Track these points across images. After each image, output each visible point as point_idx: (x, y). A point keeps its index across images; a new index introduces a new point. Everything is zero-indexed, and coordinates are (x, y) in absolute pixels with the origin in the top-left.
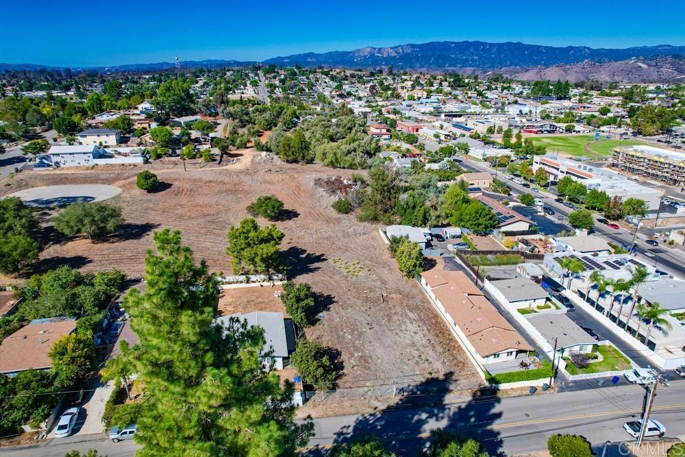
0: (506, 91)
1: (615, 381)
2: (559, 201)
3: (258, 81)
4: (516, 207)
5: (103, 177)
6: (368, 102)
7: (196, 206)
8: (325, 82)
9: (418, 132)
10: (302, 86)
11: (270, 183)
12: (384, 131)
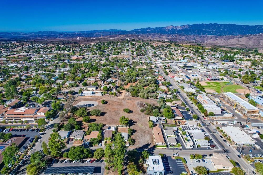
0: (213, 56)
1: (177, 149)
2: (197, 109)
3: (128, 48)
4: (184, 111)
5: (94, 99)
6: (163, 60)
7: (113, 108)
8: (151, 50)
9: (174, 78)
10: (143, 51)
11: (128, 103)
12: (162, 79)
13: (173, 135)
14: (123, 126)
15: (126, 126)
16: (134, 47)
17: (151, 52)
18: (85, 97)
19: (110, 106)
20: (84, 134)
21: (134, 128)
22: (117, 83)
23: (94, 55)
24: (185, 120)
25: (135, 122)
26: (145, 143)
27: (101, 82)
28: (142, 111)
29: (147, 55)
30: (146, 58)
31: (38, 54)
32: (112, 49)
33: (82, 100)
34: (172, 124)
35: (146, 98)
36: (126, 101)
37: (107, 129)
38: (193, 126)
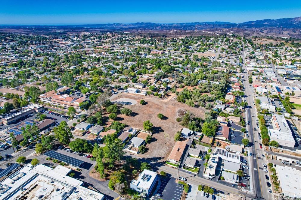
1: (190, 173)
2: (259, 133)
3: (220, 45)
4: (237, 131)
5: (136, 98)
6: (258, 64)
7: (149, 111)
8: (249, 49)
9: (257, 88)
10: (237, 50)
11: (169, 108)
12: (238, 87)
13: (197, 156)
14: (147, 132)
15: (149, 133)
16: (227, 44)
17: (248, 51)
18: (128, 94)
19: (147, 108)
20: (101, 130)
21: (156, 136)
22: (172, 84)
23: (176, 50)
24: (229, 143)
25: (163, 131)
26: (157, 156)
27: (154, 80)
28: (179, 120)
29: (239, 56)
30: (237, 59)
31: (122, 45)
32: (199, 45)
33: (124, 97)
34: (206, 143)
35: (193, 106)
36: (167, 106)
37: (128, 131)
38: (235, 153)
